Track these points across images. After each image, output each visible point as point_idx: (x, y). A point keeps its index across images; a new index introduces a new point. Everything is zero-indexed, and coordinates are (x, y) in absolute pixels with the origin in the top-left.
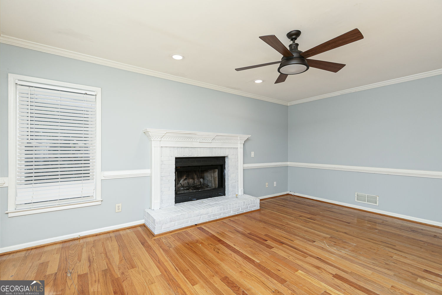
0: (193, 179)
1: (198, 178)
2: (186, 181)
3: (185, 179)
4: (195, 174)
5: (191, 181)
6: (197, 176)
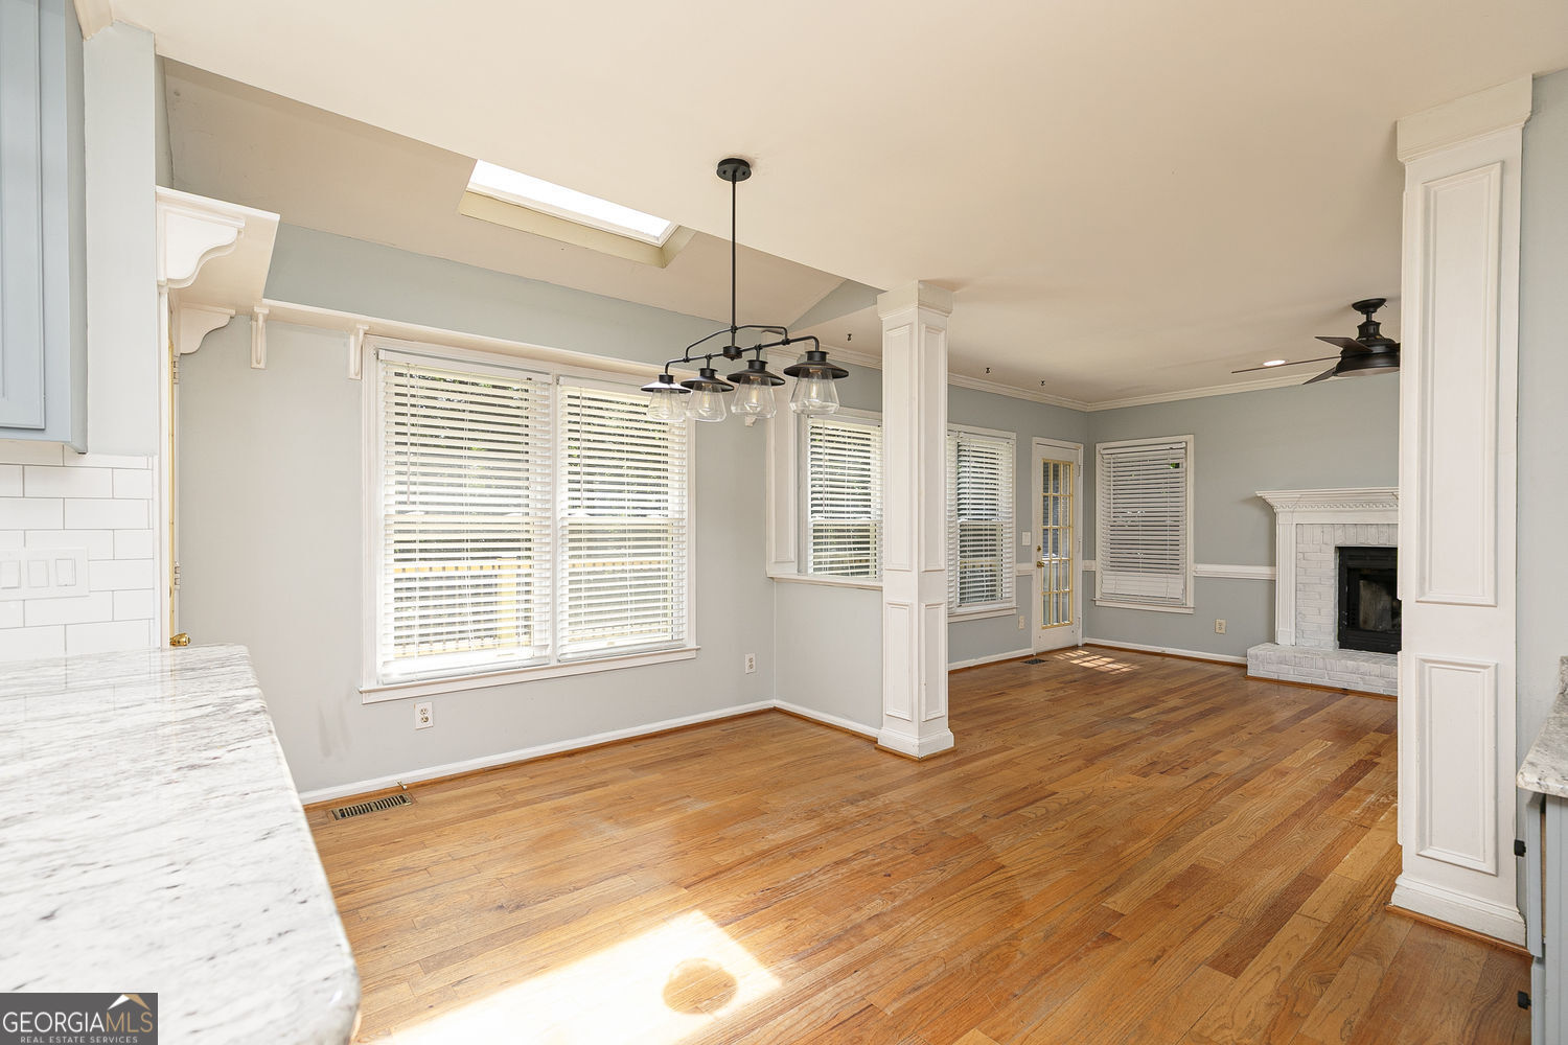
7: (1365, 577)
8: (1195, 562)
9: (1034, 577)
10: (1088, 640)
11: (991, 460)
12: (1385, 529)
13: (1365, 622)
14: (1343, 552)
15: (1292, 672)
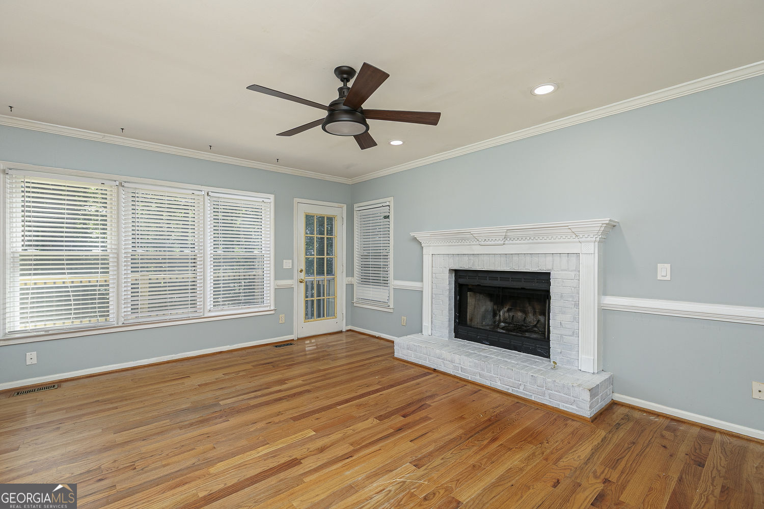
0: (525, 312)
1: (535, 313)
2: (511, 314)
3: (509, 310)
4: (529, 304)
5: (520, 315)
6: (534, 308)
7: (470, 290)
8: (394, 279)
9: (295, 289)
10: (349, 327)
11: (257, 214)
12: (472, 258)
13: (471, 320)
14: (458, 274)
15: (413, 356)
